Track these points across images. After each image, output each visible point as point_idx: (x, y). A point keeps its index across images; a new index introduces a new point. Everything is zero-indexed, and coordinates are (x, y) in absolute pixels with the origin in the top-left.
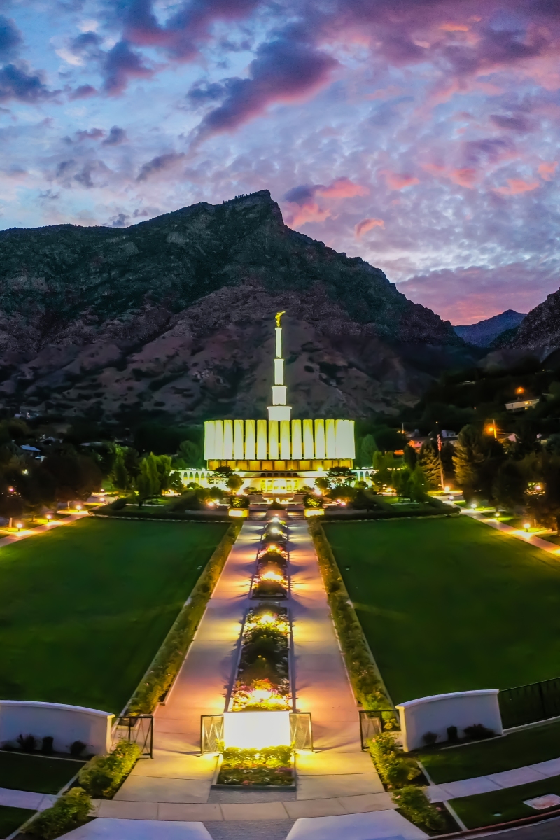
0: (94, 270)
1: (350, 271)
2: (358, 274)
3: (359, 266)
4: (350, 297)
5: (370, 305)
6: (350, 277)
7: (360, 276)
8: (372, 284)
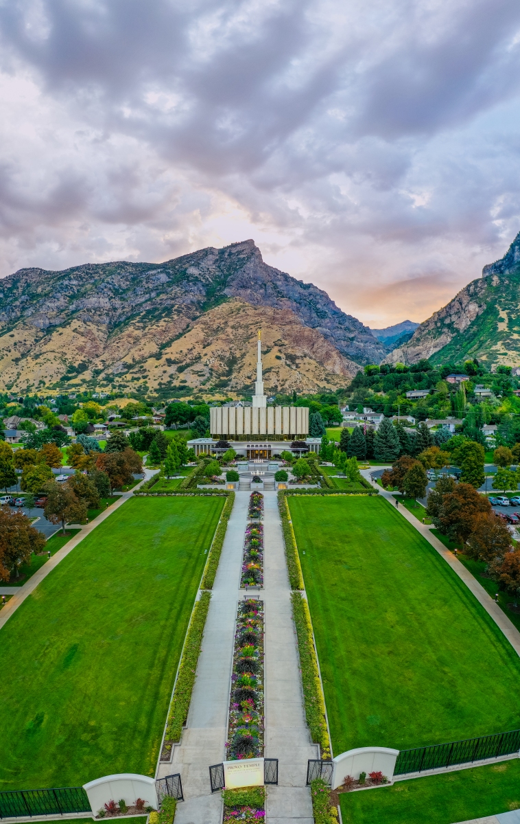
0: (140, 293)
1: (306, 292)
2: (310, 295)
3: (311, 289)
4: (305, 310)
5: (318, 315)
6: (305, 296)
7: (312, 296)
8: (320, 301)
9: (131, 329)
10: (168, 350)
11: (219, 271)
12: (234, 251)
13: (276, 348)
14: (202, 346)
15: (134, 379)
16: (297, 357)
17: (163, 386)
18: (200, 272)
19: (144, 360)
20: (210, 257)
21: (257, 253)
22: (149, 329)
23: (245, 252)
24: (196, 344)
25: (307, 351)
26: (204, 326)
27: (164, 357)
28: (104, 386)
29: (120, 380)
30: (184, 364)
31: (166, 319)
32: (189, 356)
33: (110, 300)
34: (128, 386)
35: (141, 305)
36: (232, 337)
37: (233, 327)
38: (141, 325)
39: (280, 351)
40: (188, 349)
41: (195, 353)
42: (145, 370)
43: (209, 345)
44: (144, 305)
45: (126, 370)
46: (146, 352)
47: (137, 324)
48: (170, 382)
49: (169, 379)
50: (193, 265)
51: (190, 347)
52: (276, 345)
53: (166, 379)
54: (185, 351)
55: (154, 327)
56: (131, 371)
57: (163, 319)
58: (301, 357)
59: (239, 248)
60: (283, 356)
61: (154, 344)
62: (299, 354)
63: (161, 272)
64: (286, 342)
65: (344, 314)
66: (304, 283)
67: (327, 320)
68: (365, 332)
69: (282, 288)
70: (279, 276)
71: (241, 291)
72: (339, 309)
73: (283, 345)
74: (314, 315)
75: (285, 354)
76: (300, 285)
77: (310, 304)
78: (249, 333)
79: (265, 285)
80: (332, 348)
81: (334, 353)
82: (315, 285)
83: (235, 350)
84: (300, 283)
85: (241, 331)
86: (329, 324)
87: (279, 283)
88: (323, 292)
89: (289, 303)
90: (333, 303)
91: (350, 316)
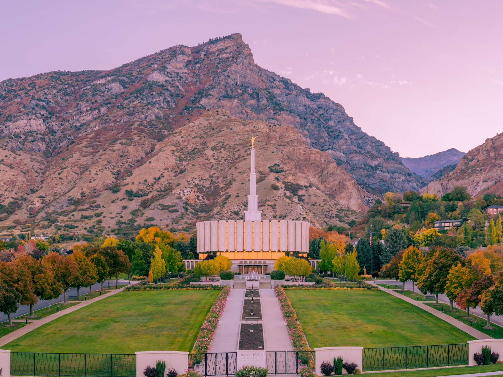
1: (314, 105)
2: (320, 108)
3: (322, 101)
4: (312, 127)
5: (329, 135)
6: (313, 110)
7: (322, 110)
8: (333, 116)
9: (76, 155)
10: (129, 180)
11: (192, 77)
12: (213, 49)
13: (272, 176)
14: (172, 174)
15: (84, 217)
16: (300, 187)
17: (123, 226)
18: (167, 78)
19: (96, 193)
20: (180, 57)
21: (245, 51)
22: (101, 155)
23: (228, 51)
24: (166, 171)
25: (314, 180)
26: (174, 148)
27: (123, 190)
28: (45, 227)
29: (66, 219)
30: (150, 196)
31: (124, 141)
32: (156, 187)
33: (44, 121)
34: (77, 227)
35: (87, 124)
36: (212, 160)
37: (213, 149)
38: (90, 150)
39: (277, 179)
40: (155, 179)
41: (164, 182)
42: (98, 206)
43: (182, 172)
44: (92, 125)
45: (72, 207)
46: (98, 184)
47: (84, 149)
48: (132, 221)
49: (130, 217)
50: (156, 70)
51: (157, 176)
52: (272, 171)
53: (126, 216)
54: (151, 181)
55: (108, 152)
56: (80, 207)
57: (119, 142)
58: (306, 187)
59: (221, 45)
60: (280, 185)
61: (108, 173)
62: (302, 183)
63: (113, 81)
64: (285, 168)
65: (365, 134)
66: (312, 92)
67: (342, 142)
68: (393, 159)
69: (280, 98)
70: (277, 83)
71: (225, 103)
72: (359, 128)
73: (282, 171)
74: (324, 134)
75: (284, 183)
76: (307, 95)
77: (319, 119)
78: (237, 157)
79: (258, 95)
80: (348, 177)
81: (349, 184)
82: (326, 95)
83: (218, 178)
84: (306, 93)
85: (224, 154)
86: (344, 147)
87: (277, 92)
88: (337, 105)
89: (289, 118)
90: (351, 119)
91: (373, 138)
